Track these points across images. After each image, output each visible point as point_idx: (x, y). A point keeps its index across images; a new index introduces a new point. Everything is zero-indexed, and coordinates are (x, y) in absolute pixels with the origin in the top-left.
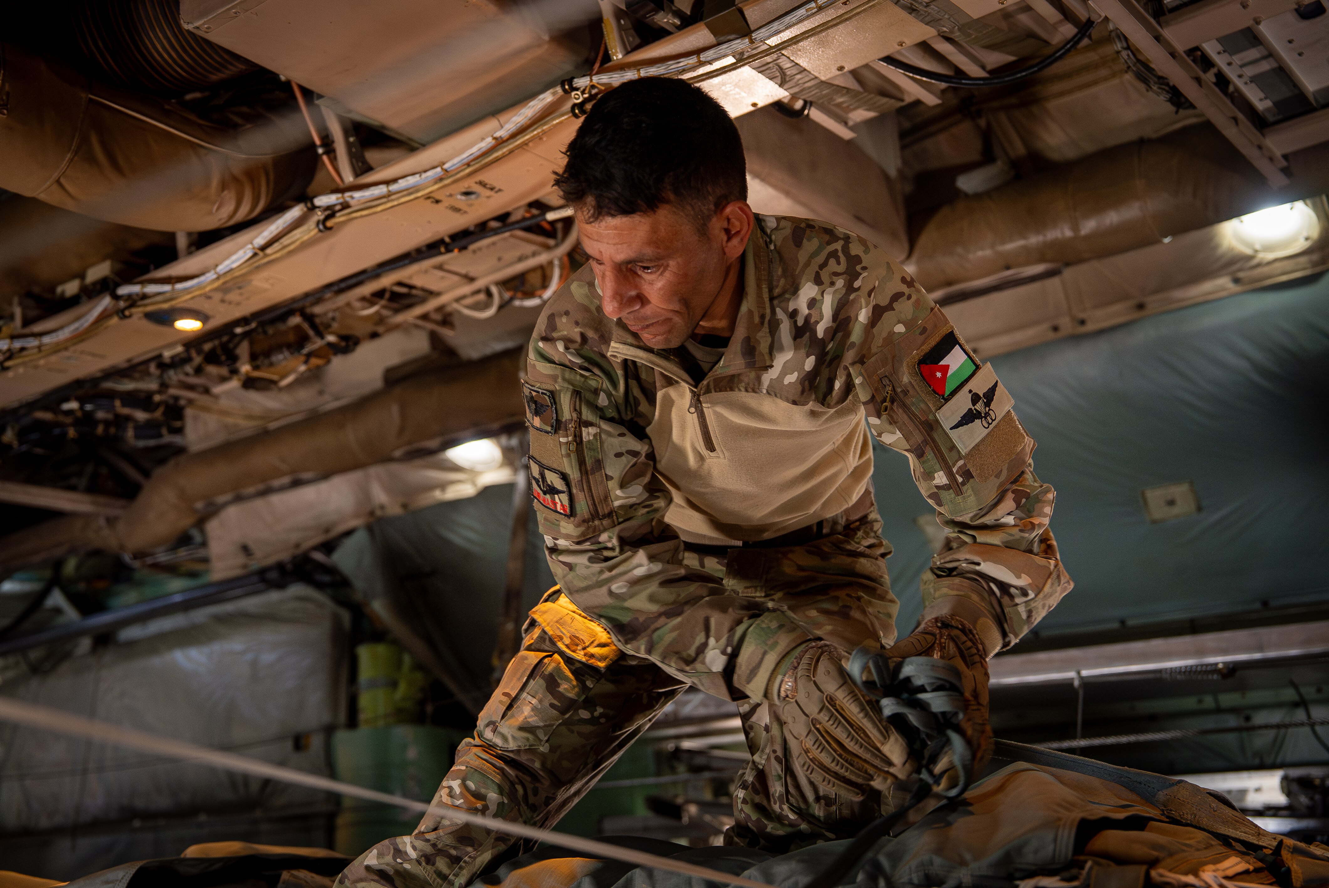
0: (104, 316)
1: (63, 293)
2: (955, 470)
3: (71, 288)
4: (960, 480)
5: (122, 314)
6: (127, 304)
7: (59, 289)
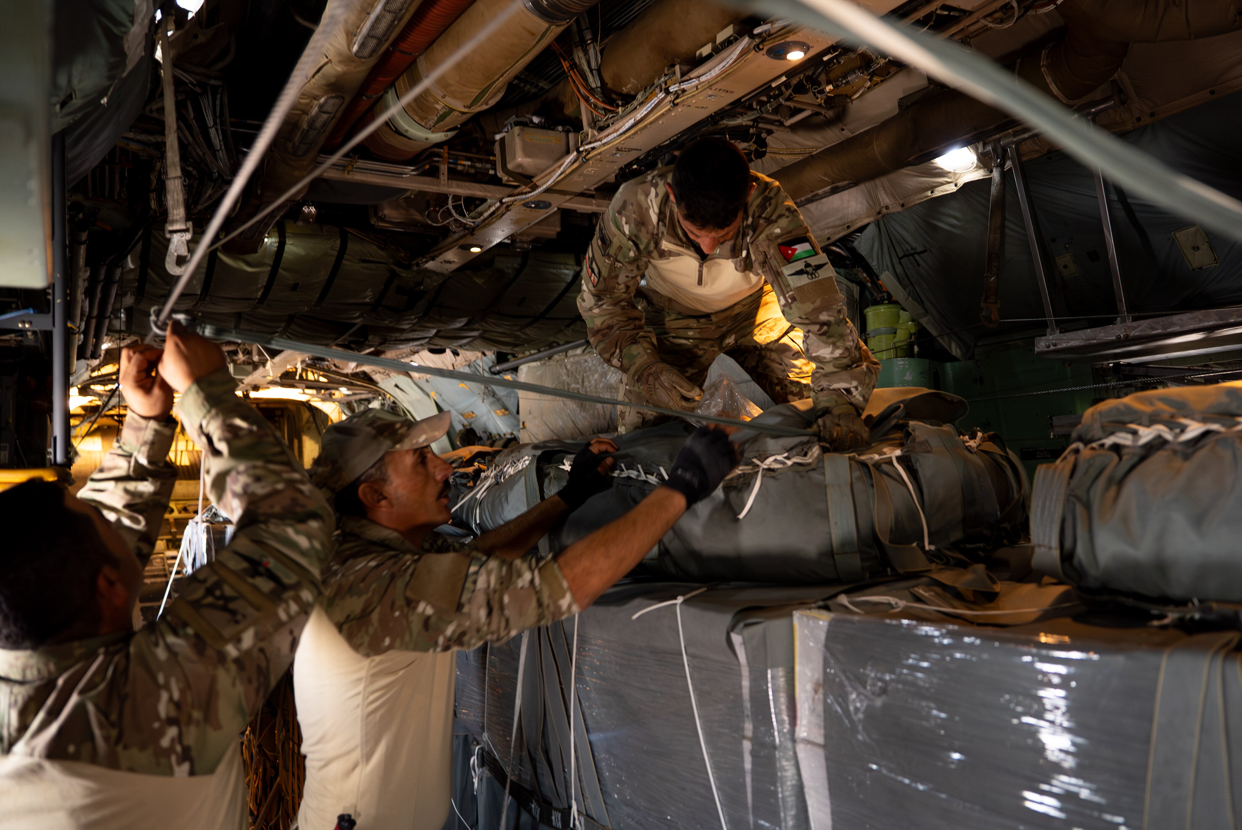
0: (743, 53)
1: (701, 54)
2: (787, 296)
3: (706, 50)
4: (790, 301)
5: (757, 48)
6: (760, 40)
7: (698, 53)
